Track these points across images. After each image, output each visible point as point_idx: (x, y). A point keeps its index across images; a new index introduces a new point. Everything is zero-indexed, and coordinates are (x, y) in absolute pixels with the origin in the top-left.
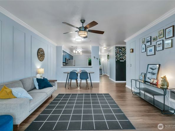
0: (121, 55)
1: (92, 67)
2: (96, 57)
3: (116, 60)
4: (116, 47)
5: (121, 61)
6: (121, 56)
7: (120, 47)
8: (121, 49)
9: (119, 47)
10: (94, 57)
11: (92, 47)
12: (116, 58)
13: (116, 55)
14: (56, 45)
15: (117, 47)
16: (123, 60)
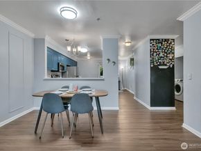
0: (161, 55)
1: (103, 80)
2: (112, 60)
3: (152, 66)
4: (151, 40)
5: (160, 67)
6: (162, 57)
7: (158, 40)
8: (162, 44)
9: (156, 40)
10: (109, 60)
11: (104, 39)
12: (152, 62)
13: (152, 55)
14: (33, 35)
15: (153, 40)
16: (166, 65)
